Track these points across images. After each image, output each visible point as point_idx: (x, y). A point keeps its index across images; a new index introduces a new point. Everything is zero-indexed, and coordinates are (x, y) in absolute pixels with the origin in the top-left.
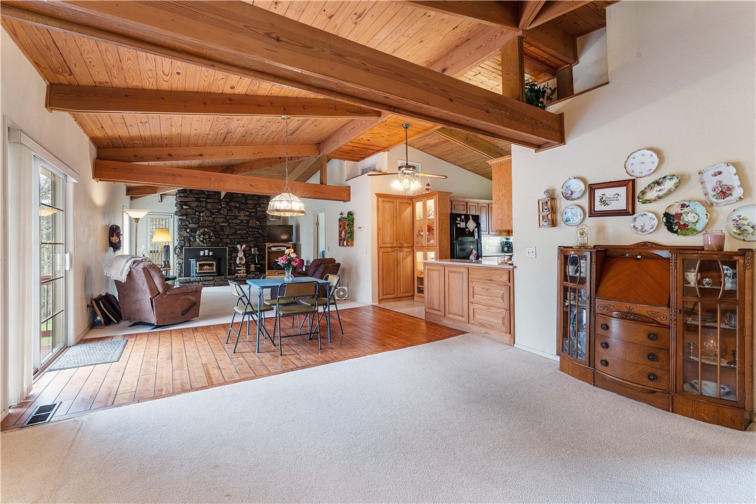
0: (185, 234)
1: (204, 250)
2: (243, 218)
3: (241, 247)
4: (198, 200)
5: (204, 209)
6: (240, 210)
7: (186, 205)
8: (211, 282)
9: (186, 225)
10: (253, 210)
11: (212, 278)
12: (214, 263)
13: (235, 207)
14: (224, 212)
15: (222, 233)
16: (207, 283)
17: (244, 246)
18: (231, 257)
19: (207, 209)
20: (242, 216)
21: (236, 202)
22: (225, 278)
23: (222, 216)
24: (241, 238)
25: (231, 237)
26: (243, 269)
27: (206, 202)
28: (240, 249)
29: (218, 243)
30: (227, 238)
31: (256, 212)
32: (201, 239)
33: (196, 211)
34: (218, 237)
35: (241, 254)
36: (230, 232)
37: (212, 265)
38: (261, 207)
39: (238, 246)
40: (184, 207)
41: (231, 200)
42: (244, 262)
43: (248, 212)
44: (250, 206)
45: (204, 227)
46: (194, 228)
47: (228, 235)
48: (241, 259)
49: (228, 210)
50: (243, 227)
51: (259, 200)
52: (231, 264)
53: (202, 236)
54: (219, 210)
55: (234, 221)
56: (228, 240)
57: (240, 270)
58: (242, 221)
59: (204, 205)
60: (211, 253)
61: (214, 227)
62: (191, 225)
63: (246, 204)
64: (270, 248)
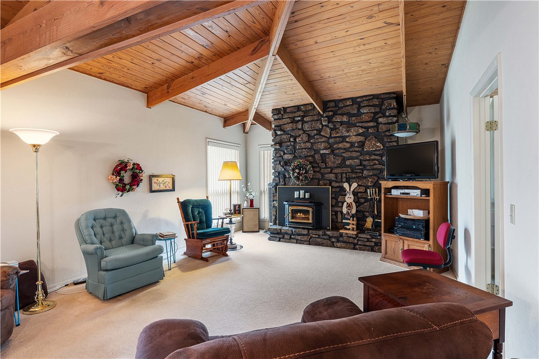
0: (280, 169)
1: (299, 190)
2: (354, 139)
3: (350, 186)
4: (293, 121)
5: (301, 132)
6: (349, 125)
7: (281, 130)
8: (305, 238)
9: (281, 156)
10: (371, 124)
11: (305, 232)
12: (310, 210)
13: (342, 123)
14: (326, 132)
15: (323, 165)
16: (299, 238)
17: (355, 185)
18: (337, 202)
19: (304, 132)
20: (353, 136)
21: (342, 114)
22: (325, 234)
23: (324, 139)
24: (352, 172)
25: (336, 171)
26: (352, 223)
27: (303, 122)
28: (348, 189)
29: (319, 180)
30: (331, 172)
31: (377, 127)
32: (296, 174)
33: (291, 136)
34: (319, 172)
35: (349, 199)
36: (334, 163)
37: (306, 212)
38: (384, 116)
39: (346, 185)
40: (279, 133)
41: (335, 114)
42: (354, 211)
43: (362, 127)
44: (365, 117)
45: (300, 157)
46: (289, 160)
47: (332, 168)
48: (349, 206)
49: (332, 130)
50: (355, 154)
51: (382, 104)
52: (336, 213)
53: (297, 171)
54: (319, 131)
55: (340, 145)
56: (332, 176)
57: (348, 224)
58: (352, 144)
59: (300, 127)
60: (307, 195)
61: (313, 156)
62: (286, 157)
63: (359, 114)
64: (388, 190)
